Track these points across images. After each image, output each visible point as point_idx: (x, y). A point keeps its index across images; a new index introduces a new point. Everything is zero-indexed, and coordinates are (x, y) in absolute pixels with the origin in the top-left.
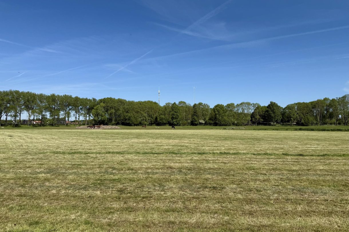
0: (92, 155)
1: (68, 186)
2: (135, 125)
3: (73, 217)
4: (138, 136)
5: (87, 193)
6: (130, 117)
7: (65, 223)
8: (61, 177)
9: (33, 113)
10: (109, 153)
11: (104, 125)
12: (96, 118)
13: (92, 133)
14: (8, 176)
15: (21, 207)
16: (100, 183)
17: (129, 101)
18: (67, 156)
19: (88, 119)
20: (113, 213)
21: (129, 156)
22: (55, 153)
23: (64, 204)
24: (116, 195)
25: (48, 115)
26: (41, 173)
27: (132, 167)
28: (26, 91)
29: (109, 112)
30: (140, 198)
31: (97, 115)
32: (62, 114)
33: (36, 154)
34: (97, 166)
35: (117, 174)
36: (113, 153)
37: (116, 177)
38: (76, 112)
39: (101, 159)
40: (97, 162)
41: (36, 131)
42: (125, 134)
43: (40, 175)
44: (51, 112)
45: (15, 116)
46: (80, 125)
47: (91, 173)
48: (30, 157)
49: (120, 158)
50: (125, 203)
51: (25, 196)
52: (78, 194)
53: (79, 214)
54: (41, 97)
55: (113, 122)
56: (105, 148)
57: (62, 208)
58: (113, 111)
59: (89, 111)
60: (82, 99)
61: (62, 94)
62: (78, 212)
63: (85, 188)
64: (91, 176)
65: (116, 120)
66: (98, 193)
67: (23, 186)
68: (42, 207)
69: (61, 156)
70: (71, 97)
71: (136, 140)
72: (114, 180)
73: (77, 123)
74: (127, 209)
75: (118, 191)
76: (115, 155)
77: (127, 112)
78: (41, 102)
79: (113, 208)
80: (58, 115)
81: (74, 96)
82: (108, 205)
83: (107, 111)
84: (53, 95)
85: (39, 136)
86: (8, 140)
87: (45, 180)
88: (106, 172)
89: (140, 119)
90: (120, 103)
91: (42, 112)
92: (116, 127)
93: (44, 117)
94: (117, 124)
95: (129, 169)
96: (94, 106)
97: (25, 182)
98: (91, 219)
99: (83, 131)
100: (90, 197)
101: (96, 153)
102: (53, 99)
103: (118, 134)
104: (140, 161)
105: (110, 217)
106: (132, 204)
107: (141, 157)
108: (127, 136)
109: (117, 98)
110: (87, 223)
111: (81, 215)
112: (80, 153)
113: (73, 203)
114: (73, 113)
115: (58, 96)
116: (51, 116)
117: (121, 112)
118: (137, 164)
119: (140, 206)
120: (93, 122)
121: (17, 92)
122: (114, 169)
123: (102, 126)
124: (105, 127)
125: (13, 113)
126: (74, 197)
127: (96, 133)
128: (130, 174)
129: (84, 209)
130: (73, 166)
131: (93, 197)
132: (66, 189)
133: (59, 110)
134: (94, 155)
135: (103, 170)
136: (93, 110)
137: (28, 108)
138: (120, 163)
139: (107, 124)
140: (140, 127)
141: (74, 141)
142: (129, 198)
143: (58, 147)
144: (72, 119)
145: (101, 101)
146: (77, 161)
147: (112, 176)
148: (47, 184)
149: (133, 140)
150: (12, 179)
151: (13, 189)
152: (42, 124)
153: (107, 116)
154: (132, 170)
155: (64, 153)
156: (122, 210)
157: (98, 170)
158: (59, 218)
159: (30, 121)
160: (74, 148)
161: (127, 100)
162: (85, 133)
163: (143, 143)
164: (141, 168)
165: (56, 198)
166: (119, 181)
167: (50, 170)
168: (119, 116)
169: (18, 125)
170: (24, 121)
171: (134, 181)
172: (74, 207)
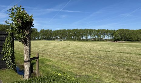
0: (114, 53)
1: (105, 63)
2: (134, 41)
3: (107, 75)
4: (136, 46)
5: (113, 67)
6: (131, 37)
7: (105, 77)
8: (102, 60)
9: (92, 36)
10: (122, 52)
11: (119, 40)
12: (115, 38)
13: (114, 44)
14: (86, 57)
15: (90, 68)
16: (118, 65)
17: (131, 30)
18: (104, 52)
19: (112, 38)
20: (124, 78)
21: (132, 55)
22: (100, 50)
23: (104, 70)
24: (126, 71)
25: (97, 37)
26: (95, 57)
27: (133, 60)
28: (90, 29)
29: (121, 35)
30: (138, 75)
31: (116, 36)
32: (102, 36)
33: (93, 50)
34: (117, 57)
35: (125, 62)
36: (123, 53)
37: (125, 63)
38: (107, 36)
39: (118, 55)
40: (116, 56)
41: (93, 42)
42: (129, 45)
43: (95, 58)
44: (98, 36)
45: (87, 37)
46: (109, 41)
47: (114, 60)
48: (92, 51)
49: (127, 55)
50: (130, 75)
51: (91, 64)
52: (109, 67)
53: (110, 75)
54: (95, 30)
55: (123, 40)
56: (120, 51)
57: (103, 71)
58: (123, 35)
59: (112, 35)
60: (110, 30)
61: (102, 29)
62: (109, 74)
63: (112, 65)
64: (114, 61)
65: (124, 39)
66: (117, 68)
67: (90, 61)
68: (96, 69)
69: (102, 52)
70: (105, 30)
71: (135, 48)
72: (124, 64)
73: (108, 40)
74: (131, 78)
75: (126, 69)
76: (124, 54)
77: (130, 35)
78: (95, 32)
79: (124, 76)
80: (100, 37)
81: (106, 29)
82: (122, 74)
83: (120, 35)
84: (99, 30)
85: (94, 44)
86: (85, 45)
87: (97, 60)
88: (121, 60)
89: (137, 38)
90: (126, 31)
91: (95, 36)
92: (124, 42)
93: (95, 38)
94: (125, 40)
95: (131, 61)
96: (114, 33)
97: (91, 59)
98: (115, 78)
99: (110, 43)
100: (114, 69)
101: (116, 52)
102: (99, 31)
103: (125, 45)
104: (137, 58)
105: (123, 79)
106: (133, 76)
107: (138, 56)
108: (130, 46)
109: (125, 29)
110: (113, 79)
111: (111, 76)
112: (109, 51)
113: (108, 70)
114: (106, 36)
115: (101, 30)
116: (98, 37)
117: (127, 35)
118: (136, 59)
119: (138, 78)
120: (114, 40)
121: (87, 29)
122: (124, 60)
123: (118, 41)
124: (119, 41)
125: (86, 36)
126: (108, 68)
127: (115, 44)
128: (132, 63)
129: (112, 73)
130: (107, 56)
131: (115, 70)
132: (104, 64)
133: (101, 35)
134: (115, 53)
135: (119, 59)
136: (114, 35)
137: (90, 35)
138: (127, 57)
139: (120, 40)
140: (137, 42)
141: (107, 47)
142: (132, 73)
143: (101, 49)
144: (106, 38)
145: (118, 30)
146: (108, 55)
147: (123, 62)
148: (98, 61)
149: (133, 48)
150: (87, 58)
151: (87, 61)
152: (95, 40)
153: (120, 37)
154: (133, 61)
155: (103, 51)
156: (129, 78)
157: (117, 59)
158: (102, 75)
159: (91, 39)
160: (107, 49)
161: (130, 30)
162: (111, 44)
163: (139, 50)
164: (138, 61)
165: (101, 67)
166: (127, 65)
167: (98, 57)
168: (126, 37)
169: (87, 40)
170: (89, 39)
171: (134, 66)
172: (108, 72)
